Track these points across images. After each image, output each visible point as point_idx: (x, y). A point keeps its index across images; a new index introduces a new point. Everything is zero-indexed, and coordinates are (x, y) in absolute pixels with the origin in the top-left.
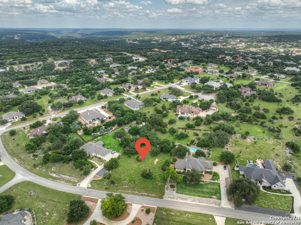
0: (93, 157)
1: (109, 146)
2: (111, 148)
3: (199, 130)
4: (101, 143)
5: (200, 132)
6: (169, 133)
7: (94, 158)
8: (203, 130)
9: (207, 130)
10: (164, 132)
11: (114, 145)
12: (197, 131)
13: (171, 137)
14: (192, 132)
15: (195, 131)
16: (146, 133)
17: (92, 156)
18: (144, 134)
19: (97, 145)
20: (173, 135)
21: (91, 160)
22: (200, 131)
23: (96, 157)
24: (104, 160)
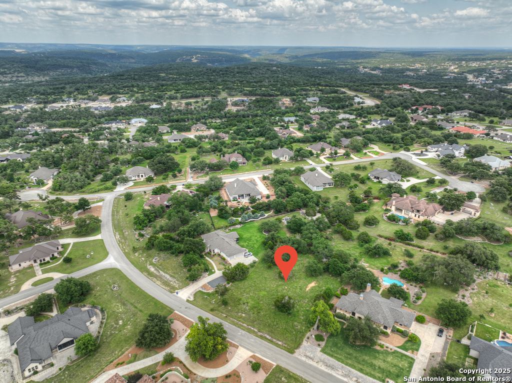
0: (215, 254)
1: (247, 243)
2: (247, 247)
3: (419, 247)
4: (235, 235)
5: (420, 251)
6: (357, 241)
7: (216, 258)
8: (428, 250)
9: (435, 250)
10: (348, 238)
11: (256, 242)
12: (414, 248)
13: (357, 248)
14: (403, 249)
15: (410, 248)
16: (312, 234)
17: (214, 252)
18: (307, 234)
19: (226, 236)
20: (362, 246)
21: (210, 258)
22: (420, 249)
23: (219, 255)
24: (230, 263)
